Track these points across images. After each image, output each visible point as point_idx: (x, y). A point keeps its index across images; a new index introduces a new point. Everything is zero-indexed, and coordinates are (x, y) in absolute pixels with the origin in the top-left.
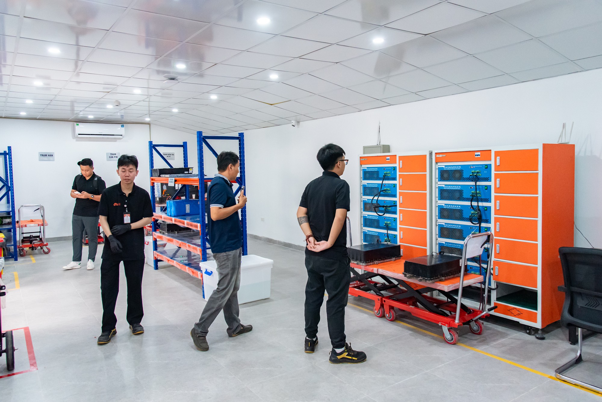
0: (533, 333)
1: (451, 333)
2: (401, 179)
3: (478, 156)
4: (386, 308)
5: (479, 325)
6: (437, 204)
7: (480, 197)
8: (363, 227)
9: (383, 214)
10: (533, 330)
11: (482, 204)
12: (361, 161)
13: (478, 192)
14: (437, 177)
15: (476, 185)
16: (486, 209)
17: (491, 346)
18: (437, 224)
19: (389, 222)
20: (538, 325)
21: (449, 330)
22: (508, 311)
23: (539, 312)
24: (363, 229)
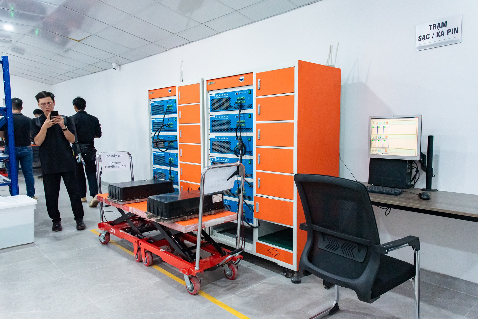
0: (290, 276)
1: (192, 281)
2: (180, 111)
3: (243, 81)
4: (142, 252)
5: (232, 269)
6: (209, 137)
7: (245, 126)
8: (153, 164)
9: (165, 150)
10: (290, 272)
11: (247, 134)
12: (149, 95)
13: (242, 121)
14: (209, 107)
15: (240, 114)
16: (249, 139)
17: (236, 295)
18: (210, 159)
19: (172, 159)
20: (294, 267)
21: (190, 279)
22: (268, 251)
23: (294, 252)
24: (153, 167)
